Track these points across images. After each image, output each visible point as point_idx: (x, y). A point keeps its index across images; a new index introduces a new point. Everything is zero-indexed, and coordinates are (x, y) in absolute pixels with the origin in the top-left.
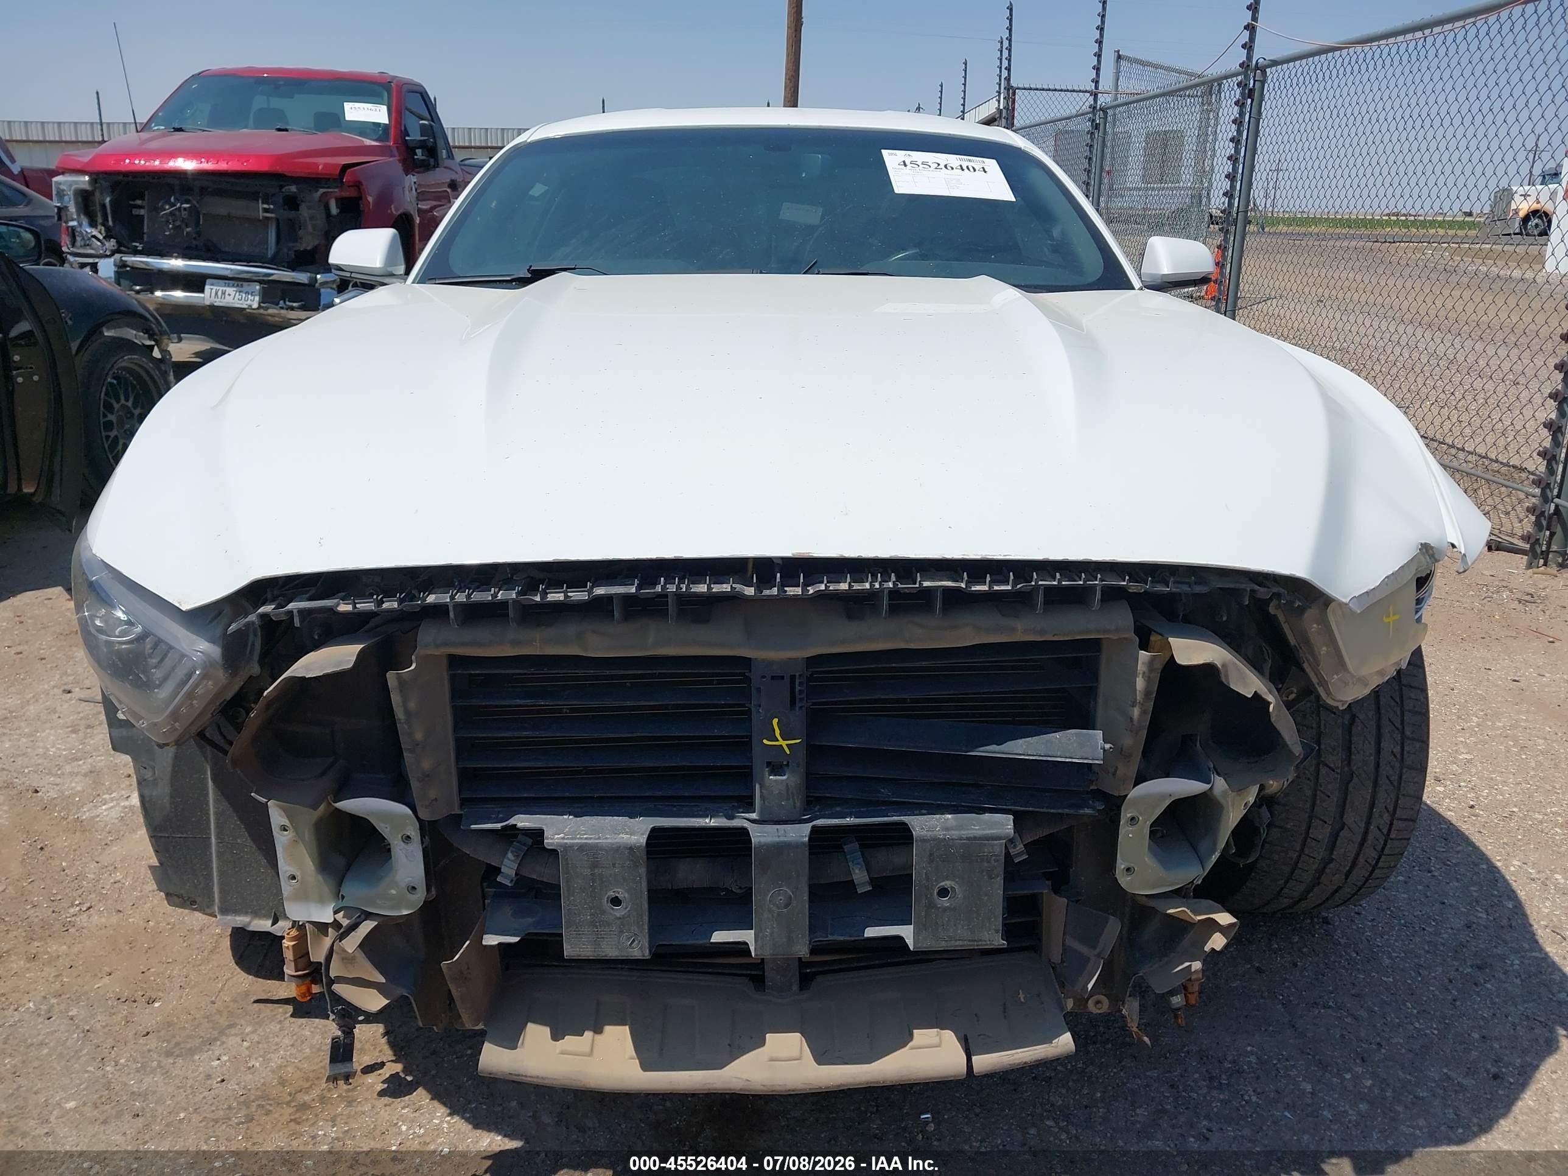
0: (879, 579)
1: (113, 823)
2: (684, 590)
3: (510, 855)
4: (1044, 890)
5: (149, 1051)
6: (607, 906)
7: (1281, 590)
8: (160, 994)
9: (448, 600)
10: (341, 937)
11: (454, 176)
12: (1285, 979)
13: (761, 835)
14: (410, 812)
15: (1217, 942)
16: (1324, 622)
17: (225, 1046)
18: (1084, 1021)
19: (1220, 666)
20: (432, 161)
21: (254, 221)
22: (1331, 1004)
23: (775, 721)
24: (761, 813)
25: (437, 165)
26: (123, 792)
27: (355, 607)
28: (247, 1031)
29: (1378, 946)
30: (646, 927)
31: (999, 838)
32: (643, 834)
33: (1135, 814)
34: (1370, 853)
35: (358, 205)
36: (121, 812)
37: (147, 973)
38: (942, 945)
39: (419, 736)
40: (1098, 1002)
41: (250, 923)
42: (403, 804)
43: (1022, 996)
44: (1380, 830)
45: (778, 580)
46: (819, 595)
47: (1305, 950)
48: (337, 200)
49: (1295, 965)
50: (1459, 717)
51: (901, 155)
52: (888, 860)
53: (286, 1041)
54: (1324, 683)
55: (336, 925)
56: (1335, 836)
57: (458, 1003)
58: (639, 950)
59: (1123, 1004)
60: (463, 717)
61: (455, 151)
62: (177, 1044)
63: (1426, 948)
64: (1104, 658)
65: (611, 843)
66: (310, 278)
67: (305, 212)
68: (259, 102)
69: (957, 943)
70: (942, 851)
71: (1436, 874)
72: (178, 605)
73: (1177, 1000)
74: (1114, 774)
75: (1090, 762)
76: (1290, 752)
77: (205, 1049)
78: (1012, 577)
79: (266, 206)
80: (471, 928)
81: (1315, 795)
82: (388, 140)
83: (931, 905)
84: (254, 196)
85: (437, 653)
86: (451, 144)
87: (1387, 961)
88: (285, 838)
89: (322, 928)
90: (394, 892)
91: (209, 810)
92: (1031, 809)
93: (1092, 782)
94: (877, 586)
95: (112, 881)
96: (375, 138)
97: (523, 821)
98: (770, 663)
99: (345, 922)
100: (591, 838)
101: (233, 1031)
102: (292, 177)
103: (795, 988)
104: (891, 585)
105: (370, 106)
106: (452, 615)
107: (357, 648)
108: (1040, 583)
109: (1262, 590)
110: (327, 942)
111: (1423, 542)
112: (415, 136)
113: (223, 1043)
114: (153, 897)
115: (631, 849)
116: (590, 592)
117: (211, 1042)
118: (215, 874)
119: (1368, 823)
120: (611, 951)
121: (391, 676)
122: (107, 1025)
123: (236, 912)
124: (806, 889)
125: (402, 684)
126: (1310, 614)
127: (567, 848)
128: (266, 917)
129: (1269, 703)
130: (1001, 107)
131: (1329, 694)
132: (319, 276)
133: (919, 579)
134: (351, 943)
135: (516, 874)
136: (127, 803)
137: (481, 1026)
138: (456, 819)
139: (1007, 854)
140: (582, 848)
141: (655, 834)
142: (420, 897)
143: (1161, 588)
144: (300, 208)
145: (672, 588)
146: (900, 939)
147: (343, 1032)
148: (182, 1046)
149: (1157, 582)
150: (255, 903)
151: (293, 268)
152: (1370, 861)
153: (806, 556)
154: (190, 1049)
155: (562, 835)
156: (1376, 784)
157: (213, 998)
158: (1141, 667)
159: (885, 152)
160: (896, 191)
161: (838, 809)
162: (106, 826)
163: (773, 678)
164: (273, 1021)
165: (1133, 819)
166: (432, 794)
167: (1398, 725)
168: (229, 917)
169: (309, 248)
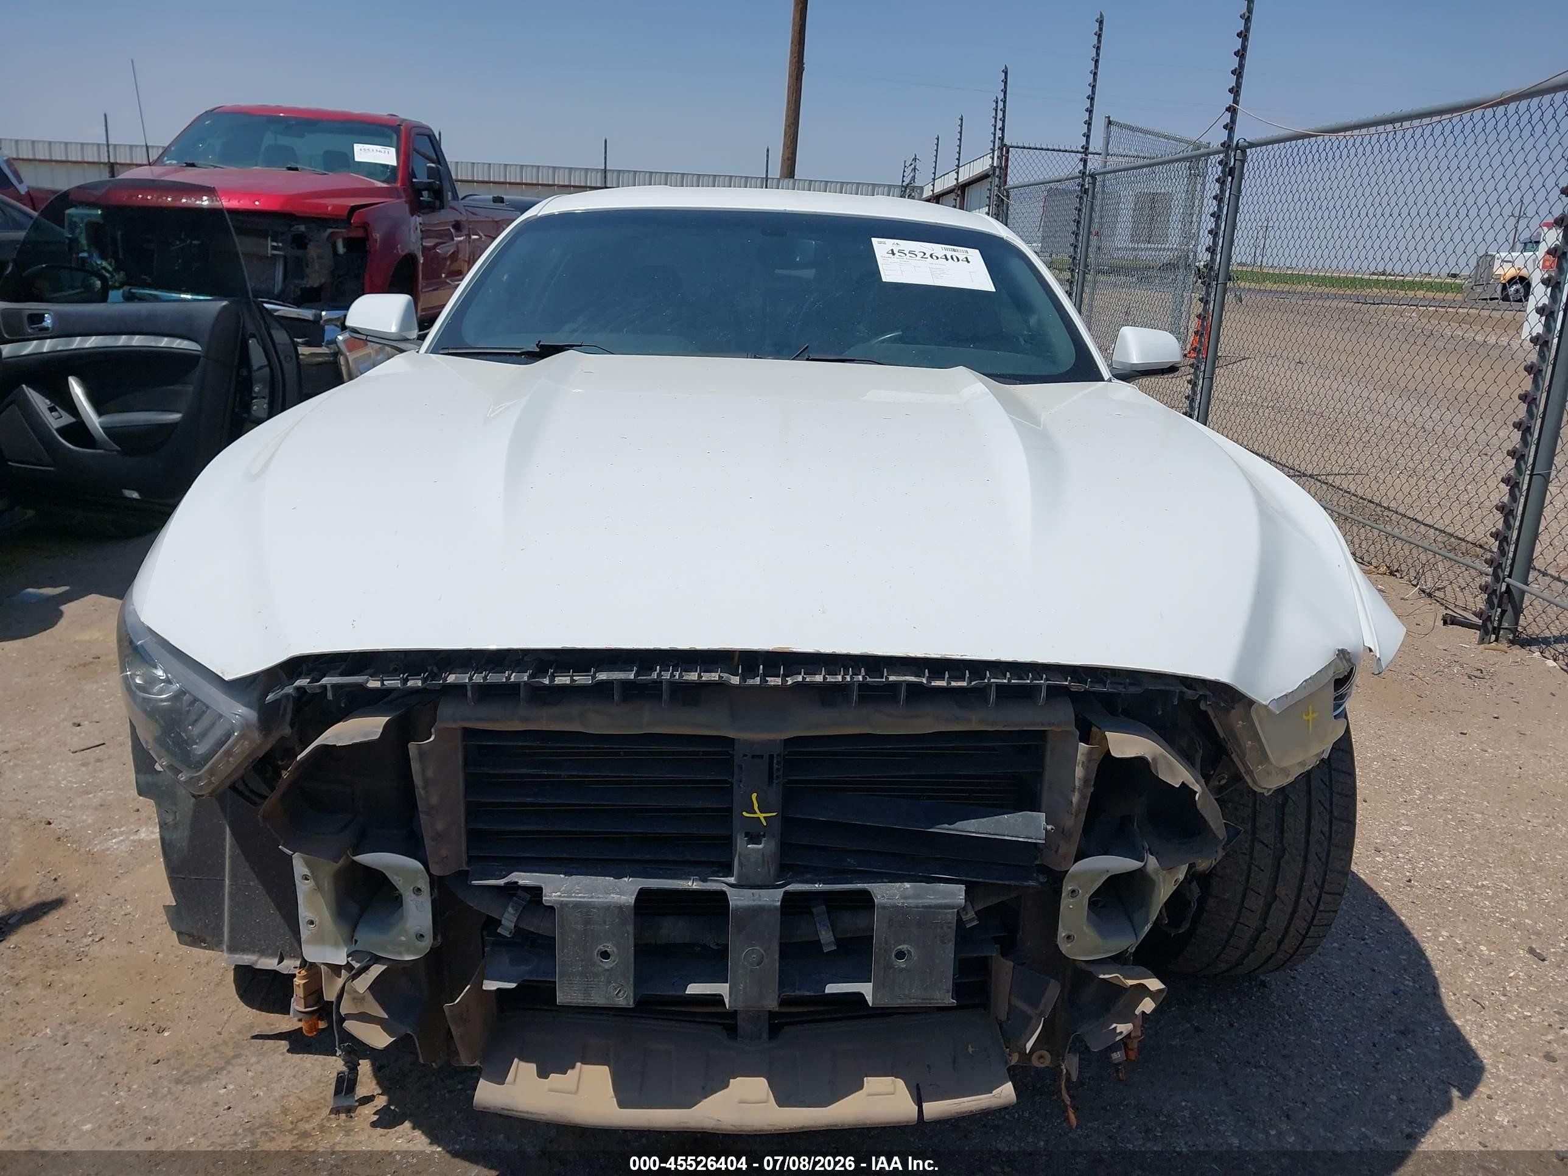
0: (851, 673)
1: (123, 857)
2: (677, 677)
3: (510, 909)
4: (993, 952)
5: (160, 1077)
6: (597, 958)
7: (1208, 693)
8: (169, 1023)
9: (467, 681)
10: (354, 977)
11: (459, 218)
12: (1222, 1039)
13: (738, 899)
14: (421, 867)
15: (1147, 1006)
16: (1248, 718)
17: (231, 1075)
18: (1032, 1074)
19: (1150, 760)
20: (438, 203)
21: (263, 258)
22: (1262, 1063)
23: (754, 796)
24: (739, 879)
25: (442, 207)
26: (133, 826)
27: (383, 684)
28: (251, 1061)
29: (1310, 1009)
30: (631, 979)
31: (952, 907)
32: (631, 895)
33: (1075, 887)
34: (1300, 925)
35: (365, 246)
36: (131, 846)
37: (157, 1004)
38: (898, 1003)
39: (434, 800)
40: (1041, 1057)
41: (257, 961)
42: (416, 859)
43: (970, 1050)
44: (1310, 903)
45: (761, 671)
46: (797, 685)
47: (1242, 1011)
48: (344, 239)
49: (1232, 1025)
50: (1403, 790)
51: (890, 243)
52: (851, 922)
53: (288, 1072)
54: (1250, 772)
55: (349, 967)
56: (1268, 906)
57: (457, 1042)
58: (624, 998)
59: (1063, 1060)
60: (473, 783)
61: (458, 185)
62: (186, 1072)
63: (1355, 1013)
64: (1049, 746)
65: (603, 902)
66: (315, 315)
67: (312, 251)
68: (269, 139)
69: (912, 1001)
70: (900, 916)
71: (1369, 942)
72: (220, 675)
73: (1117, 1056)
74: (1056, 852)
75: (1034, 841)
76: (1215, 837)
77: (213, 1077)
78: (967, 675)
79: (275, 244)
80: (472, 973)
81: (1250, 869)
82: (395, 181)
83: (889, 967)
84: (264, 235)
85: (454, 726)
86: (454, 177)
87: (1316, 1024)
88: (307, 886)
89: (336, 969)
90: (403, 939)
91: (225, 853)
92: (981, 880)
93: (1036, 858)
94: (848, 678)
95: (123, 913)
96: (383, 178)
97: (524, 879)
98: (752, 743)
99: (357, 965)
100: (584, 897)
101: (239, 1061)
102: (301, 218)
103: (765, 1036)
104: (860, 678)
105: (379, 148)
106: (469, 694)
107: (384, 720)
108: (992, 680)
109: (1190, 692)
110: (340, 982)
111: (1340, 648)
112: (422, 178)
113: (230, 1072)
114: (162, 930)
115: (620, 908)
116: (593, 677)
117: (218, 1071)
118: (226, 915)
119: (1298, 896)
120: (598, 999)
121: (412, 746)
122: (120, 1052)
123: (244, 951)
124: (777, 949)
125: (422, 754)
126: (1236, 712)
127: (563, 905)
128: (272, 955)
129: (1196, 793)
130: (995, 165)
131: (1255, 782)
132: (324, 313)
133: (885, 674)
134: (362, 984)
135: (515, 927)
136: (136, 837)
137: (477, 1064)
138: (463, 876)
139: (960, 921)
140: (577, 905)
141: (643, 894)
142: (427, 944)
143: (1099, 688)
144: (309, 246)
145: (666, 676)
146: (860, 996)
147: (348, 1067)
148: (191, 1074)
149: (1096, 682)
150: (263, 942)
151: (298, 304)
152: (1301, 931)
153: (787, 650)
154: (197, 1078)
155: (559, 894)
156: (1306, 859)
157: (219, 1030)
158: (1080, 757)
159: (875, 240)
160: (884, 280)
161: (809, 876)
162: (117, 858)
163: (753, 757)
164: (275, 1053)
165: (1073, 891)
166: (444, 852)
167: (1327, 805)
168: (237, 956)
169: (315, 286)
